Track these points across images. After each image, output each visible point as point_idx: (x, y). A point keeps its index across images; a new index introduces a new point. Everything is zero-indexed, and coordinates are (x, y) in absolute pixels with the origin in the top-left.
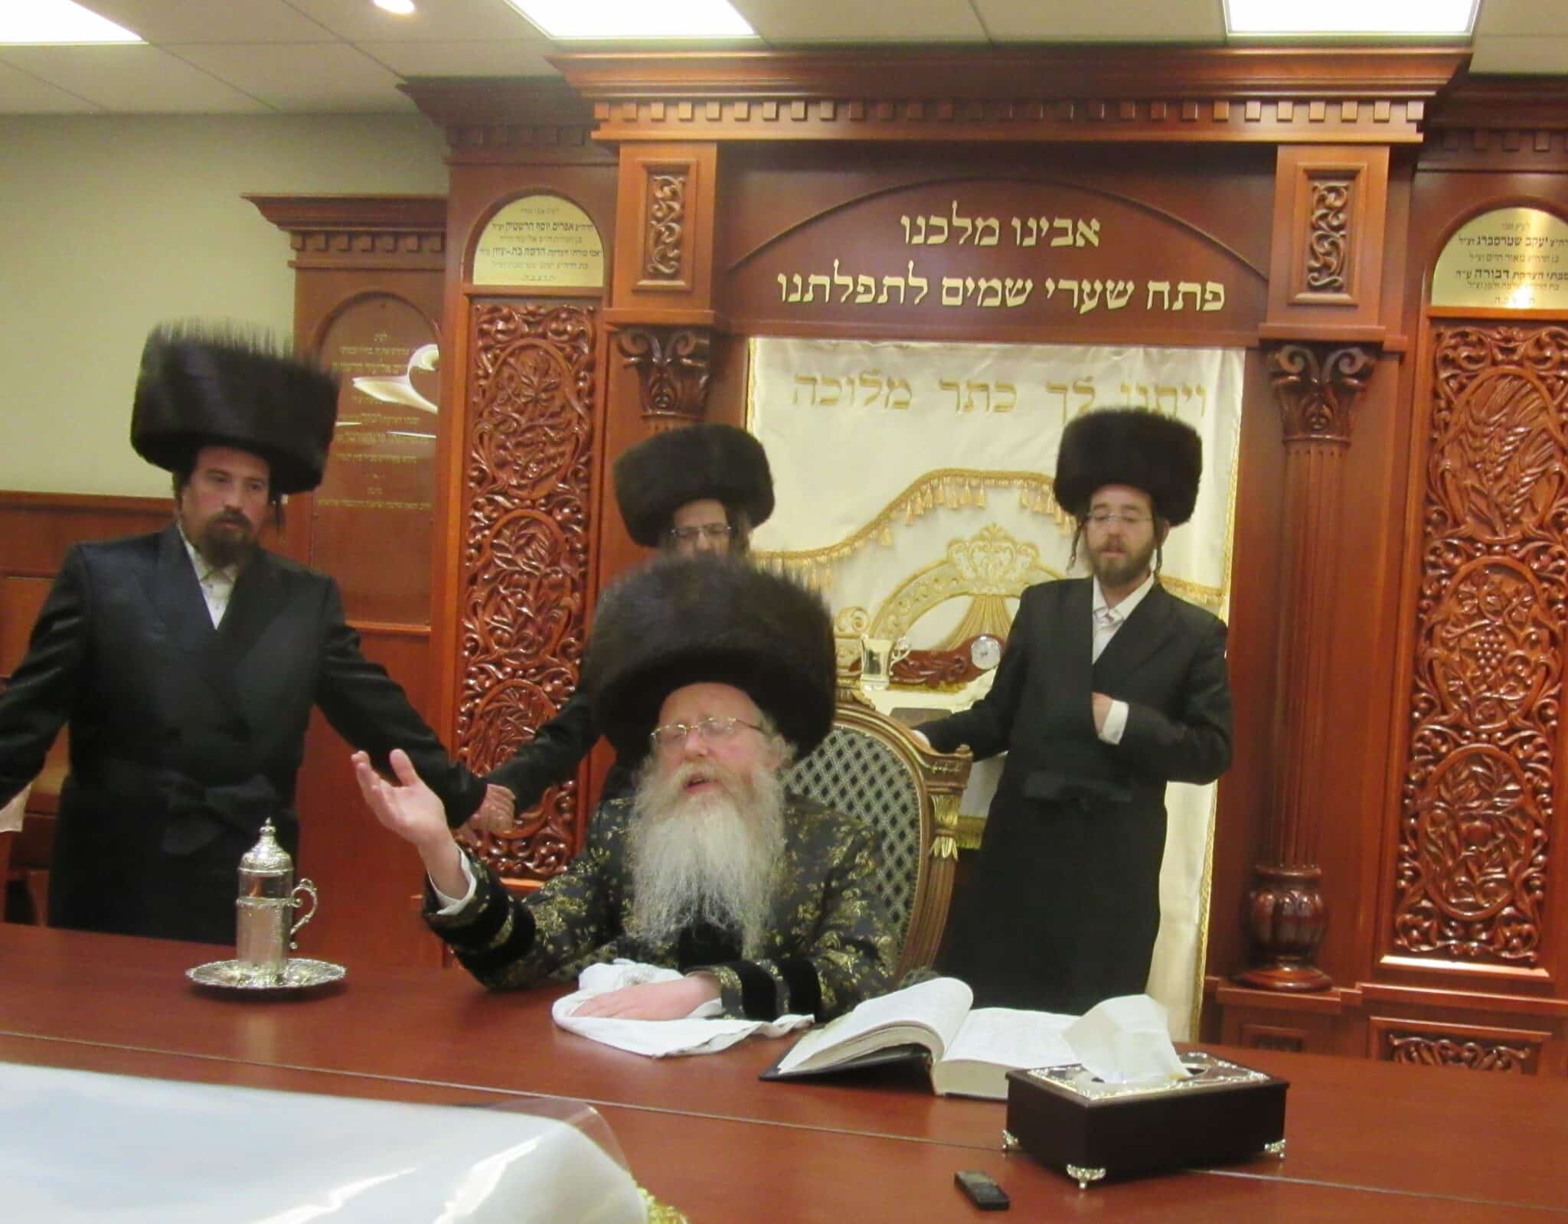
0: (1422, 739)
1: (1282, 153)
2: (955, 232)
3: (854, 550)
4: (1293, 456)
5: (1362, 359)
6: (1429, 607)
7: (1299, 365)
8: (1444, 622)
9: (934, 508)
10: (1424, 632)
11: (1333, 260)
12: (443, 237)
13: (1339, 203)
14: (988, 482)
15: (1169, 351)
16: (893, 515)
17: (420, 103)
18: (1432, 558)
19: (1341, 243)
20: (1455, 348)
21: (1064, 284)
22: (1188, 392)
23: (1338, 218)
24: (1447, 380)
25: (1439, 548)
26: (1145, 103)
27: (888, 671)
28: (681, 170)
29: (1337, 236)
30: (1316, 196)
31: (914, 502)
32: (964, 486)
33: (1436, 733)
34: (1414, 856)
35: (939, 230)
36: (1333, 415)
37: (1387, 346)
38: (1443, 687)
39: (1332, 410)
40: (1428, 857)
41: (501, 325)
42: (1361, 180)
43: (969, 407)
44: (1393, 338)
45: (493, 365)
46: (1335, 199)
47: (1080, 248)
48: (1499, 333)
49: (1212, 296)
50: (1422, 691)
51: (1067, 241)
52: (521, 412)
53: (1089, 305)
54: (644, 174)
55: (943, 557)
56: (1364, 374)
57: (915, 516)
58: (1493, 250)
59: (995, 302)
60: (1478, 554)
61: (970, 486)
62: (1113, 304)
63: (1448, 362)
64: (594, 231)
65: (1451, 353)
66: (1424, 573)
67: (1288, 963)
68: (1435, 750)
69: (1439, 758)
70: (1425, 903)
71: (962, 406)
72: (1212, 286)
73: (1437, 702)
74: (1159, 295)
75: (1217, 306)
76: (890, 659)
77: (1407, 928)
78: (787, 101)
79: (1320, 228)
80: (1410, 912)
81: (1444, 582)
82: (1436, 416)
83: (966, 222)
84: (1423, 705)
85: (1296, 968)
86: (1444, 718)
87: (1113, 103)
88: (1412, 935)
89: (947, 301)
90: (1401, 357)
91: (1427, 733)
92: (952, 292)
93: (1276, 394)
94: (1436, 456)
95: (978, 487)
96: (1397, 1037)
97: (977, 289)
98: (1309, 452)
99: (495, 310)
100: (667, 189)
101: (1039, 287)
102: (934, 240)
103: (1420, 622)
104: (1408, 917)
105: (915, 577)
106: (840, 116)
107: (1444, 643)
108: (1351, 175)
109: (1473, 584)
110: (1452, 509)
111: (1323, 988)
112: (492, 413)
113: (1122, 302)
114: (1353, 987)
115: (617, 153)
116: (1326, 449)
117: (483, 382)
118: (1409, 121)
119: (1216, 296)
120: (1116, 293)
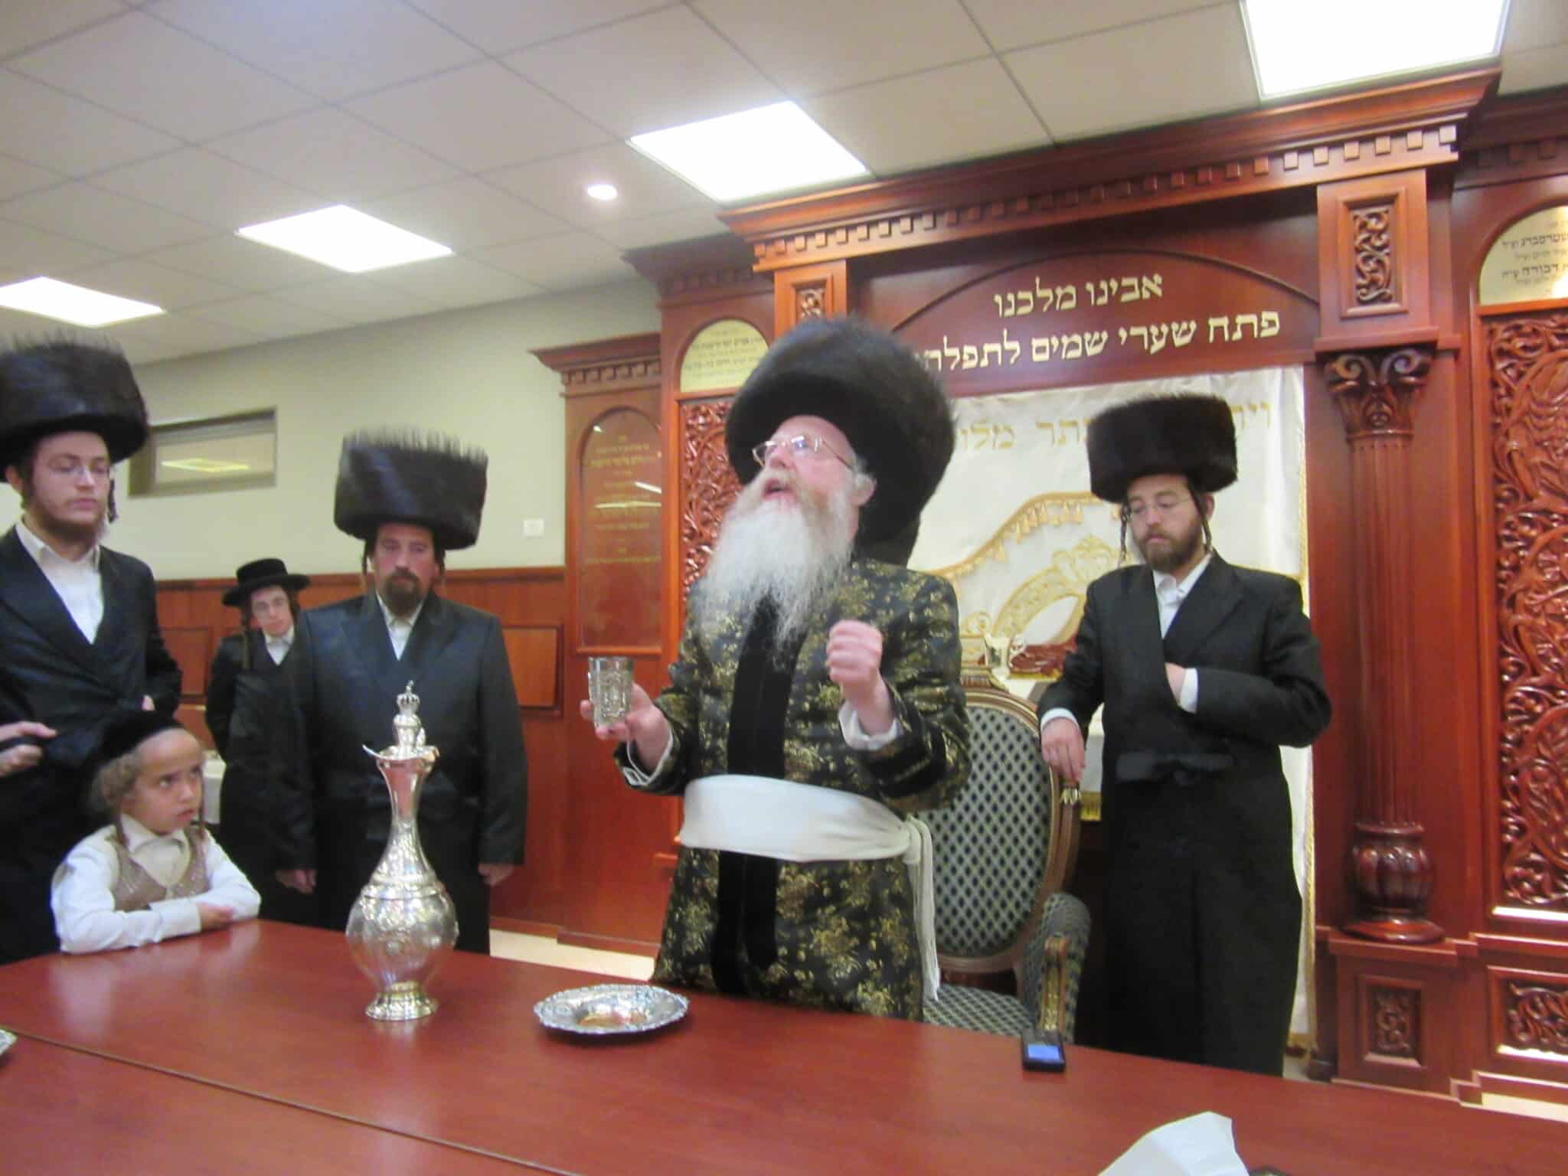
0: (1515, 700)
1: (1321, 192)
2: (1039, 302)
3: (975, 566)
4: (1357, 453)
5: (1417, 360)
6: (1508, 576)
7: (1356, 370)
8: (1526, 590)
9: (1040, 524)
10: (1505, 601)
11: (1380, 276)
12: (659, 360)
13: (1381, 226)
14: (1083, 501)
15: (1232, 376)
16: (1007, 534)
17: (638, 267)
18: (1507, 532)
19: (1387, 260)
20: (1509, 340)
21: (1135, 331)
22: (1253, 409)
23: (1381, 239)
24: (1504, 370)
25: (1512, 522)
26: (1191, 171)
27: (1008, 664)
28: (820, 284)
29: (1381, 255)
30: (1358, 223)
31: (1021, 523)
32: (1062, 506)
33: (1529, 694)
34: (1518, 811)
35: (1026, 302)
36: (1394, 411)
37: (1441, 345)
38: (1532, 650)
39: (1391, 407)
40: (1532, 812)
41: (701, 420)
42: (1401, 202)
43: (1063, 440)
44: (1447, 337)
45: (696, 449)
46: (1377, 223)
47: (1147, 301)
48: (1553, 321)
49: (1268, 323)
50: (1508, 655)
51: (1135, 295)
52: (717, 482)
53: (1158, 345)
54: (793, 292)
55: (1050, 566)
56: (1421, 372)
57: (1023, 534)
58: (1538, 248)
59: (1076, 354)
60: (1555, 525)
61: (1068, 505)
62: (1179, 341)
63: (1502, 353)
64: (764, 342)
65: (1506, 346)
66: (1499, 545)
67: (1397, 916)
68: (1530, 711)
69: (1534, 718)
70: (1534, 857)
71: (1056, 440)
72: (1267, 316)
73: (1527, 665)
74: (1219, 330)
75: (1274, 331)
76: (1009, 654)
77: (1517, 882)
78: (896, 220)
79: (1364, 250)
80: (1519, 865)
81: (1521, 553)
82: (1497, 404)
83: (1047, 293)
84: (1512, 669)
85: (1406, 921)
86: (1535, 680)
87: (1165, 175)
88: (1523, 886)
89: (1037, 357)
90: (1456, 353)
91: (1519, 694)
92: (1040, 350)
93: (1336, 399)
94: (1502, 439)
95: (1075, 505)
96: (1519, 986)
97: (1061, 345)
98: (1373, 447)
99: (697, 409)
100: (811, 301)
101: (1114, 337)
102: (1025, 310)
103: (1500, 593)
104: (1517, 869)
105: (1026, 585)
106: (938, 224)
107: (1528, 610)
108: (1390, 200)
109: (1553, 553)
110: (1522, 484)
111: (1437, 941)
112: (697, 485)
113: (1187, 339)
114: (1466, 937)
115: (772, 280)
116: (1389, 442)
117: (691, 463)
118: (1442, 144)
119: (1272, 323)
120: (1181, 332)
